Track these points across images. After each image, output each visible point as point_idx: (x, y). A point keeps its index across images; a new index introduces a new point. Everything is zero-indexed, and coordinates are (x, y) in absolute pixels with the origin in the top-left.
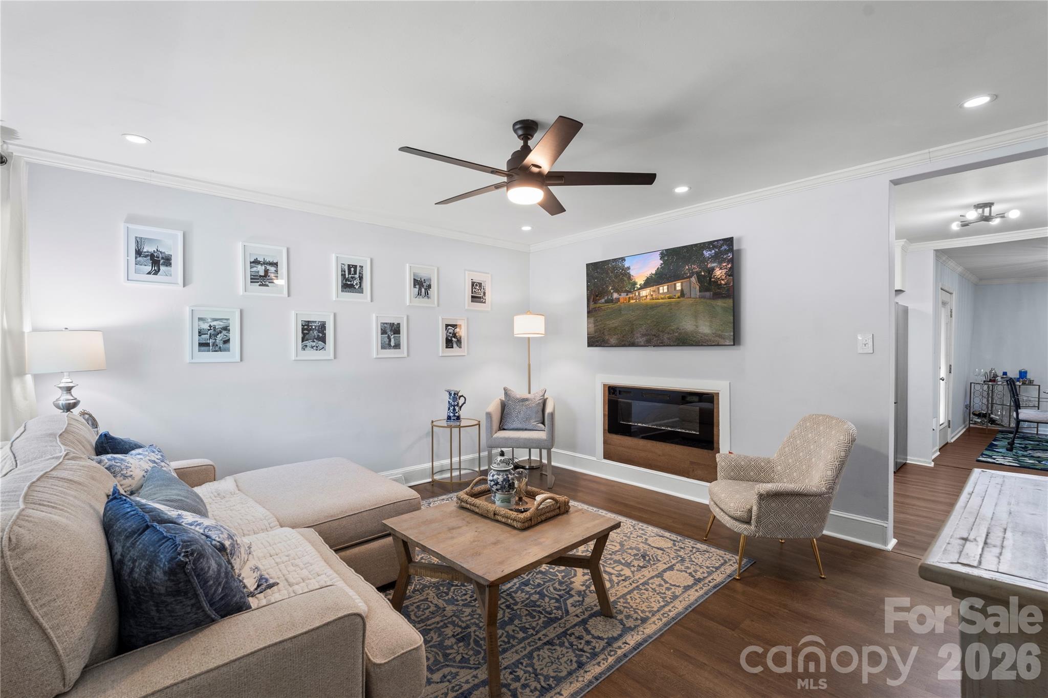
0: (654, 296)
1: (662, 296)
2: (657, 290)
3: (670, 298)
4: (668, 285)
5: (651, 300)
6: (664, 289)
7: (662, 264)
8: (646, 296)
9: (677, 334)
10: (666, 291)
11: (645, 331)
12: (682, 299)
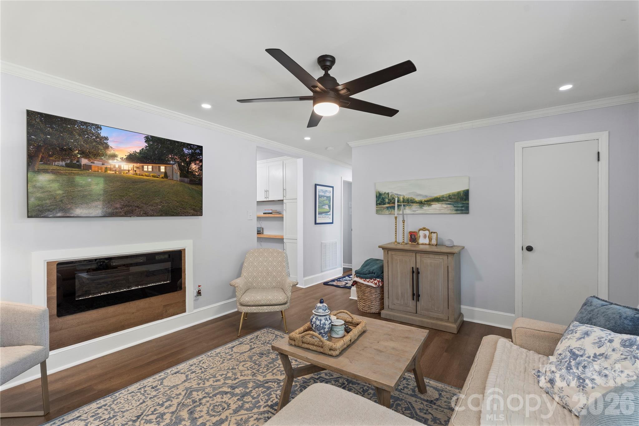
0: (138, 172)
1: (147, 174)
2: (141, 168)
3: (154, 176)
4: (153, 166)
5: (134, 174)
6: (148, 168)
7: (147, 147)
8: (129, 171)
9: (160, 207)
10: (150, 170)
11: (126, 202)
12: (165, 179)
